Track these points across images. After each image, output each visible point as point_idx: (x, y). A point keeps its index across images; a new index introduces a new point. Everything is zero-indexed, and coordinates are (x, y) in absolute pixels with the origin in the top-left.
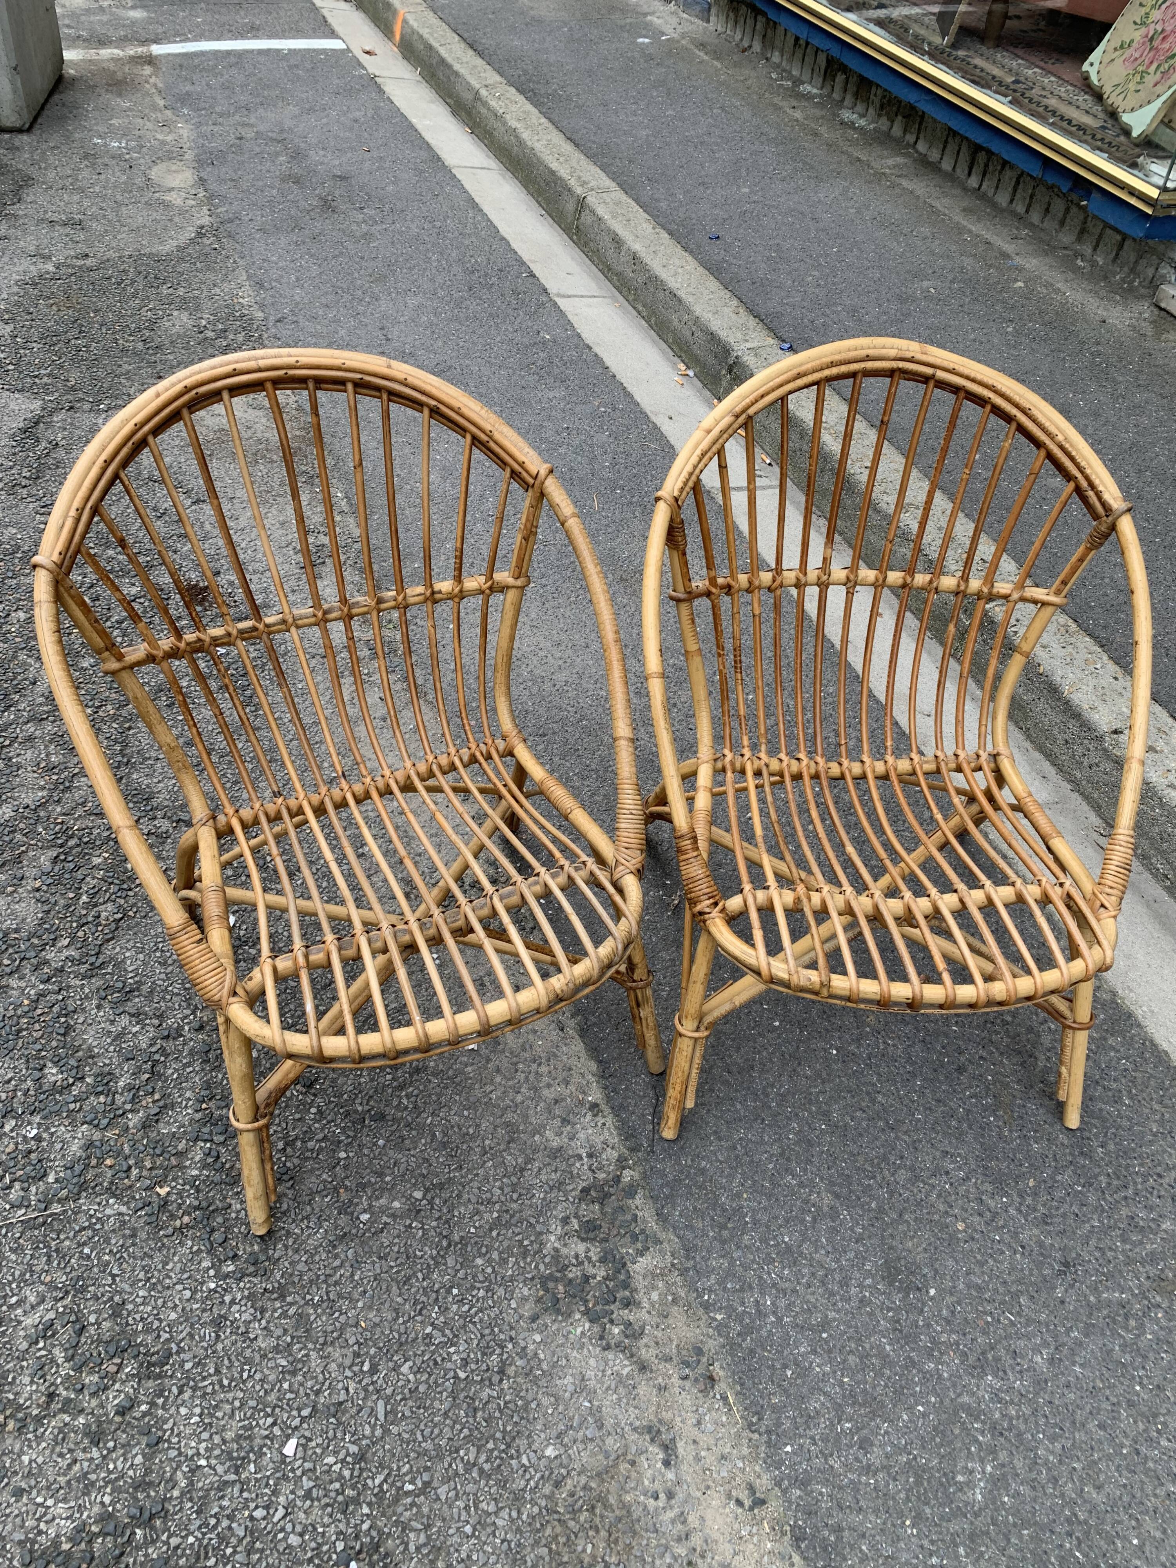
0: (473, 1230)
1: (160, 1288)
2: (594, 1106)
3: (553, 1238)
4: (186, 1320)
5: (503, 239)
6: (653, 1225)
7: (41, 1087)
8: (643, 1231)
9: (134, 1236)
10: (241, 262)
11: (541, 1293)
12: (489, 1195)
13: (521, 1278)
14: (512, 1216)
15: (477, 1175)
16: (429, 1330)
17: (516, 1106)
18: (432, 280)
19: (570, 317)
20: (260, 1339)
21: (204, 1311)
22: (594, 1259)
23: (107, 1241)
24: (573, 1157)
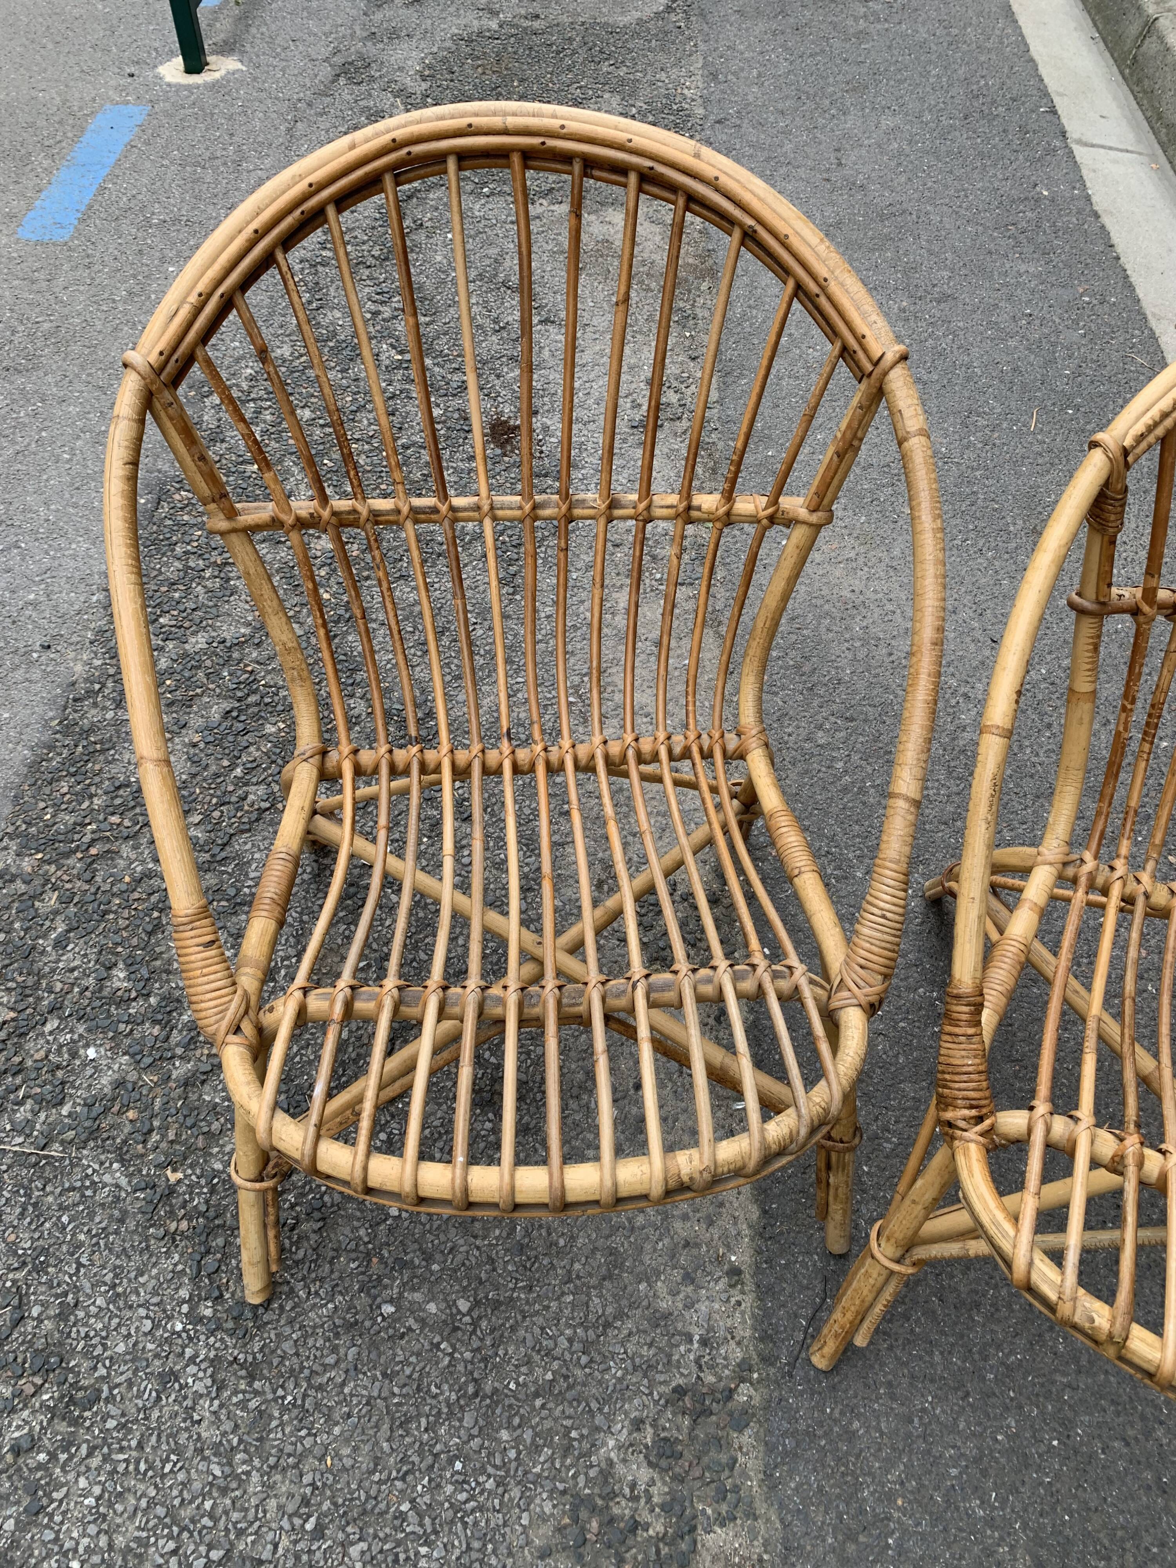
0: (512, 1386)
1: (121, 1303)
2: (735, 1272)
3: (611, 1443)
4: (133, 1361)
5: (1032, 60)
6: (753, 1484)
7: (101, 990)
8: (736, 1489)
9: (121, 1221)
10: (702, 46)
11: (567, 1521)
12: (550, 1343)
13: (548, 1485)
14: (570, 1387)
15: (547, 1308)
16: (405, 1507)
17: (632, 1229)
18: (922, 100)
19: (1084, 172)
20: (204, 1424)
21: (157, 1356)
22: (655, 1500)
23: (91, 1215)
24: (680, 1333)
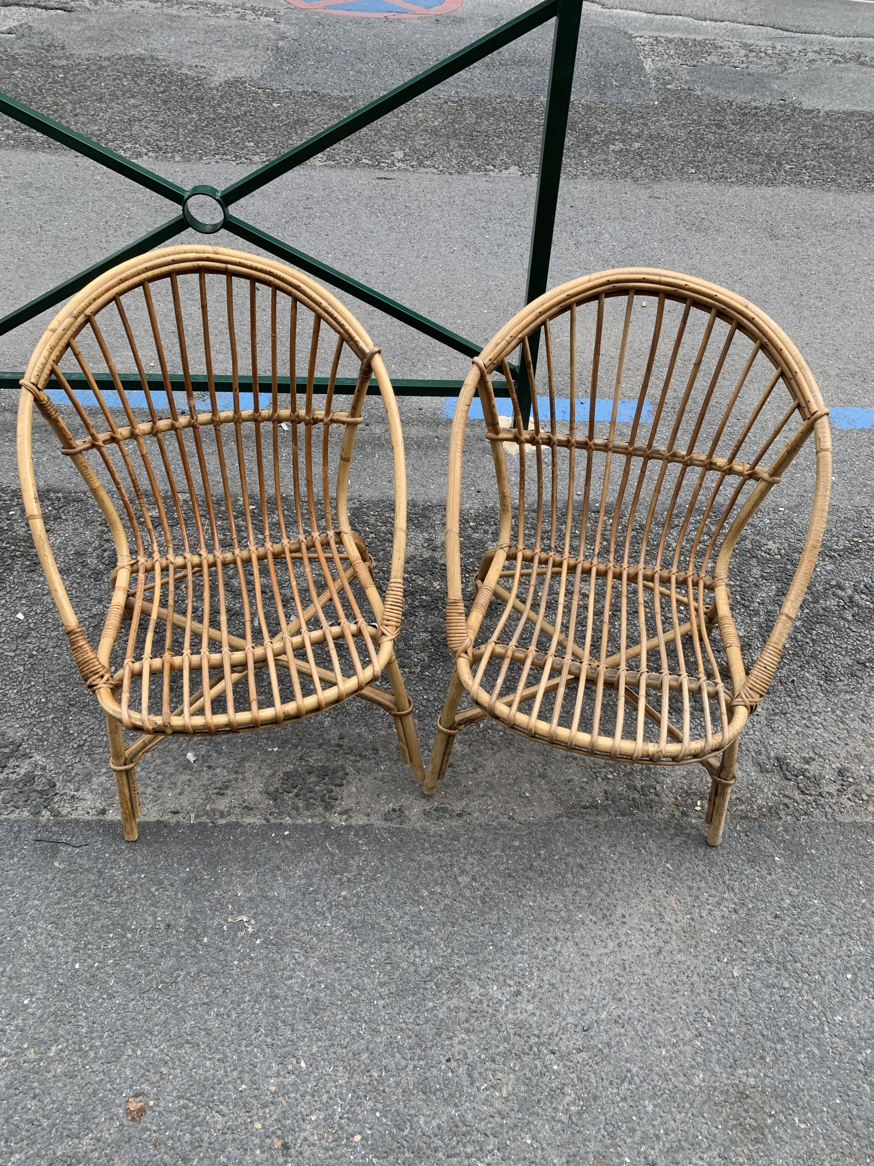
0: (71, 718)
3: (38, 758)
11: (12, 741)
13: (28, 734)
14: (65, 741)
16: (33, 683)
22: (11, 775)
24: (79, 787)
